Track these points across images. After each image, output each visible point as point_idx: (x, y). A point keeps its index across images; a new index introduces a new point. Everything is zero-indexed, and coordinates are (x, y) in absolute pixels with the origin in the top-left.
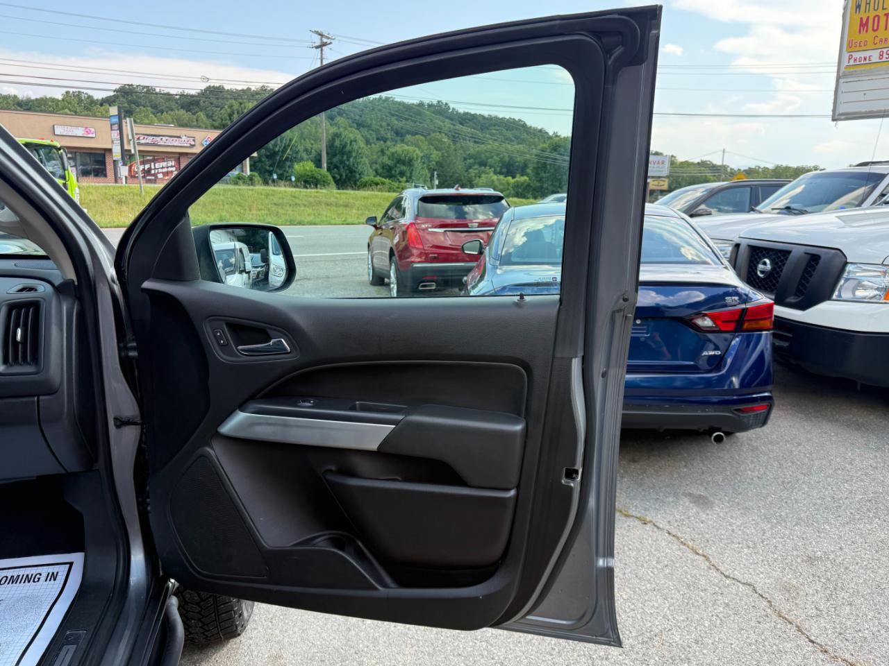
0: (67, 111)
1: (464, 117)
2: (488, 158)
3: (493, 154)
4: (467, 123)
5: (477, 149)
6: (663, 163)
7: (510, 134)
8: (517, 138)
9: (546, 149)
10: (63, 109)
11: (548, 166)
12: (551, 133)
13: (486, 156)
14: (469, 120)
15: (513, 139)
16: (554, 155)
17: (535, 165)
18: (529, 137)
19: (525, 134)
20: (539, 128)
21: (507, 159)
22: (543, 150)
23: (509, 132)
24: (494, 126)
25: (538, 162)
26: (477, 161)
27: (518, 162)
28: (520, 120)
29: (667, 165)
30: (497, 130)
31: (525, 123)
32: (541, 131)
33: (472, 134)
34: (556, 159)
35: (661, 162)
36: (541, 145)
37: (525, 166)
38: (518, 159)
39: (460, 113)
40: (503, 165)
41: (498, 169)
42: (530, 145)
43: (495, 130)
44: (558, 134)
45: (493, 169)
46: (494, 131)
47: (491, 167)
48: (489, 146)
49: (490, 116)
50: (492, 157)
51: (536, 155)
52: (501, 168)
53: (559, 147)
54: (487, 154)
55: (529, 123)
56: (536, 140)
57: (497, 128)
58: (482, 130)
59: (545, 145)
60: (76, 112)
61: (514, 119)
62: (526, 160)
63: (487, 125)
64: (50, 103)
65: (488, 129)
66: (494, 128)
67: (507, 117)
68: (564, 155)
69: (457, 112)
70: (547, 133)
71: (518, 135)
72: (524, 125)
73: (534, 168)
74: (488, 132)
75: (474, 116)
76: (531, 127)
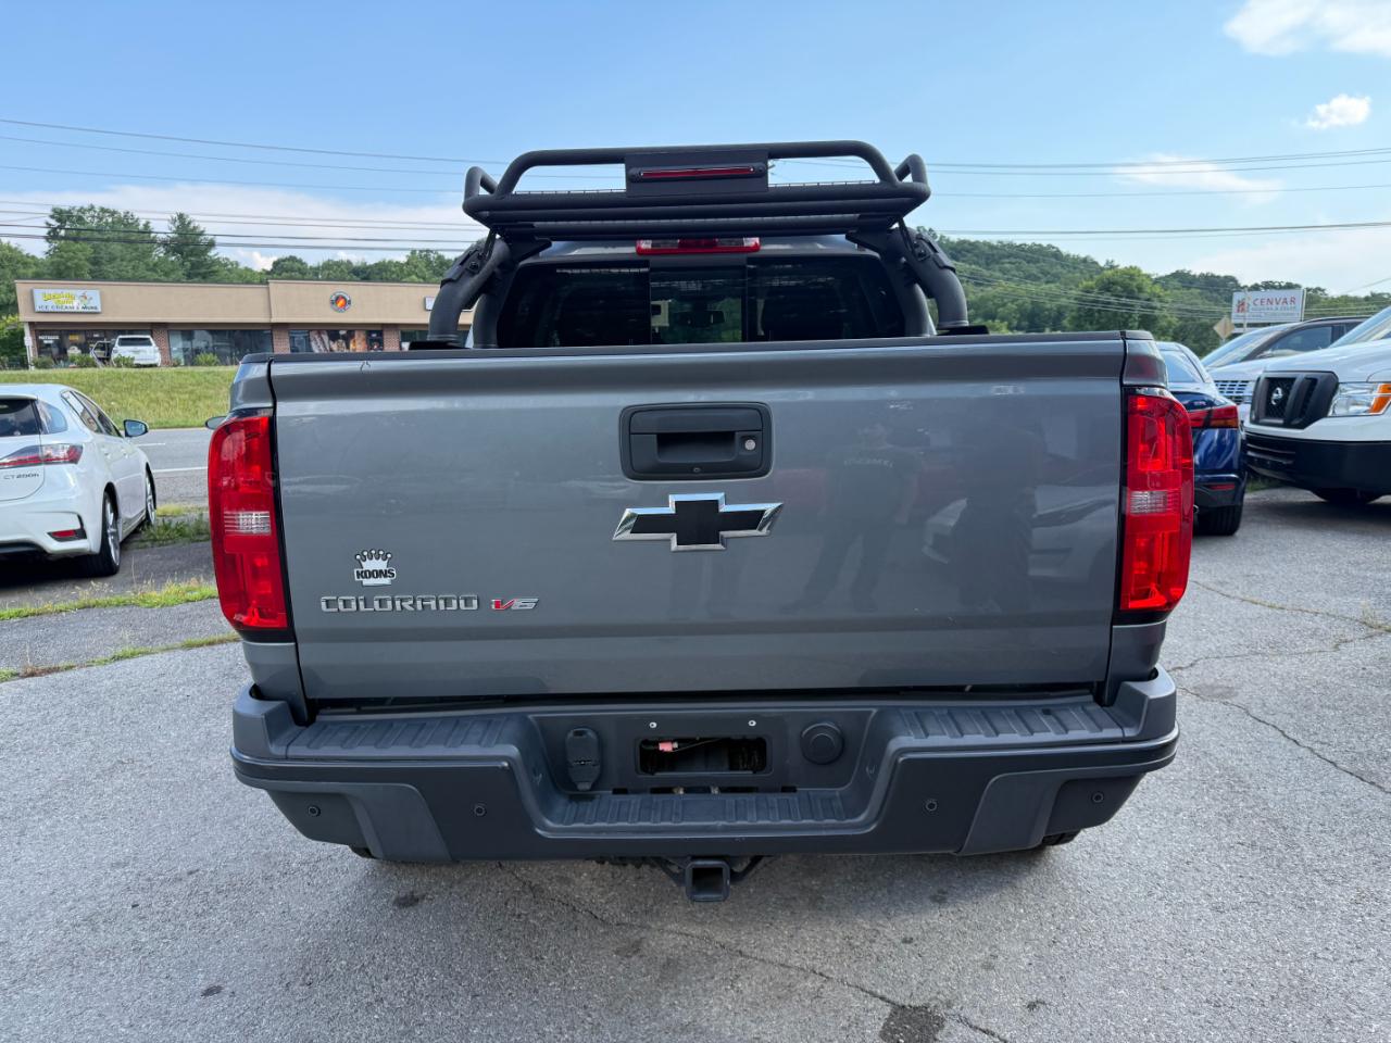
0: (414, 277)
1: (959, 248)
2: (999, 306)
3: (1006, 300)
4: (965, 256)
5: (980, 294)
6: (1293, 301)
7: (1033, 269)
8: (1045, 273)
9: (1092, 288)
10: (409, 275)
11: (1096, 314)
12: (1102, 263)
13: (994, 304)
14: (968, 251)
15: (1040, 275)
16: (1105, 297)
17: (1074, 314)
18: (1065, 272)
19: (1059, 267)
20: (1083, 256)
21: (1029, 306)
22: (1088, 290)
23: (1031, 265)
24: (1008, 257)
25: (1079, 309)
26: (981, 312)
27: (1047, 310)
28: (1050, 246)
29: (1300, 304)
30: (1013, 263)
31: (1058, 251)
32: (1085, 261)
33: (972, 273)
34: (1109, 303)
35: (1288, 300)
36: (1085, 283)
37: (1060, 314)
38: (1048, 306)
39: (952, 243)
40: (1022, 315)
41: (1015, 323)
42: (1066, 284)
43: (1009, 263)
44: (1115, 264)
45: (1006, 323)
46: (1007, 266)
47: (1003, 320)
48: (999, 289)
49: (1001, 242)
50: (1004, 305)
51: (1076, 299)
52: (1019, 320)
53: (1113, 284)
54: (996, 301)
55: (1064, 250)
56: (1078, 275)
57: (1013, 260)
58: (988, 264)
59: (1090, 283)
60: (424, 279)
61: (1040, 245)
62: (1059, 307)
63: (996, 257)
64: (393, 269)
65: (997, 263)
66: (1007, 260)
67: (1029, 243)
68: (1121, 297)
69: (948, 240)
70: (1096, 263)
71: (1047, 268)
72: (1057, 255)
73: (1073, 318)
74: (997, 267)
75: (975, 245)
76: (1068, 255)
